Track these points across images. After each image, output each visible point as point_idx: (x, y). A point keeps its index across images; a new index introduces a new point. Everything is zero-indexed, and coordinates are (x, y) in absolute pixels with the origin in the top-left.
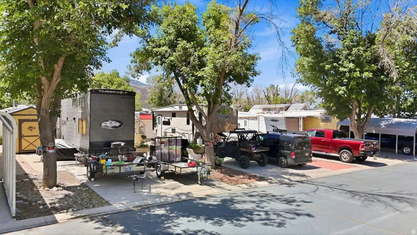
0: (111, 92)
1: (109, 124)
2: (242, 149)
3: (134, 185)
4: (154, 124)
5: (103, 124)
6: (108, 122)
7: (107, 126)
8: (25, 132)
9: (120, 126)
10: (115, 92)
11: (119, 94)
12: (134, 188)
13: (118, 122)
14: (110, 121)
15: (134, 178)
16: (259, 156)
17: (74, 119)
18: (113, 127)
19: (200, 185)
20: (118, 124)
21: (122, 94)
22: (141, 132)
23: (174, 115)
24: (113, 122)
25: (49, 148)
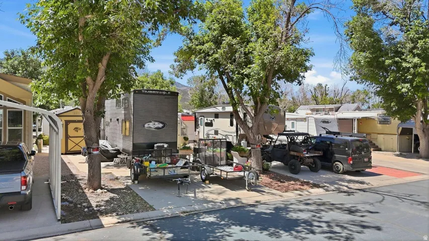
0: (154, 92)
1: (153, 125)
2: (292, 153)
3: (179, 189)
4: (196, 126)
5: (146, 125)
6: (151, 123)
7: (150, 127)
8: (71, 132)
9: (163, 127)
10: (158, 92)
11: (162, 94)
12: (179, 192)
13: (161, 123)
14: (153, 123)
15: (179, 182)
16: (311, 160)
17: (118, 120)
18: (156, 128)
19: (248, 191)
20: (161, 125)
21: (165, 95)
22: (183, 134)
23: (217, 115)
24: (156, 123)
25: (93, 149)
